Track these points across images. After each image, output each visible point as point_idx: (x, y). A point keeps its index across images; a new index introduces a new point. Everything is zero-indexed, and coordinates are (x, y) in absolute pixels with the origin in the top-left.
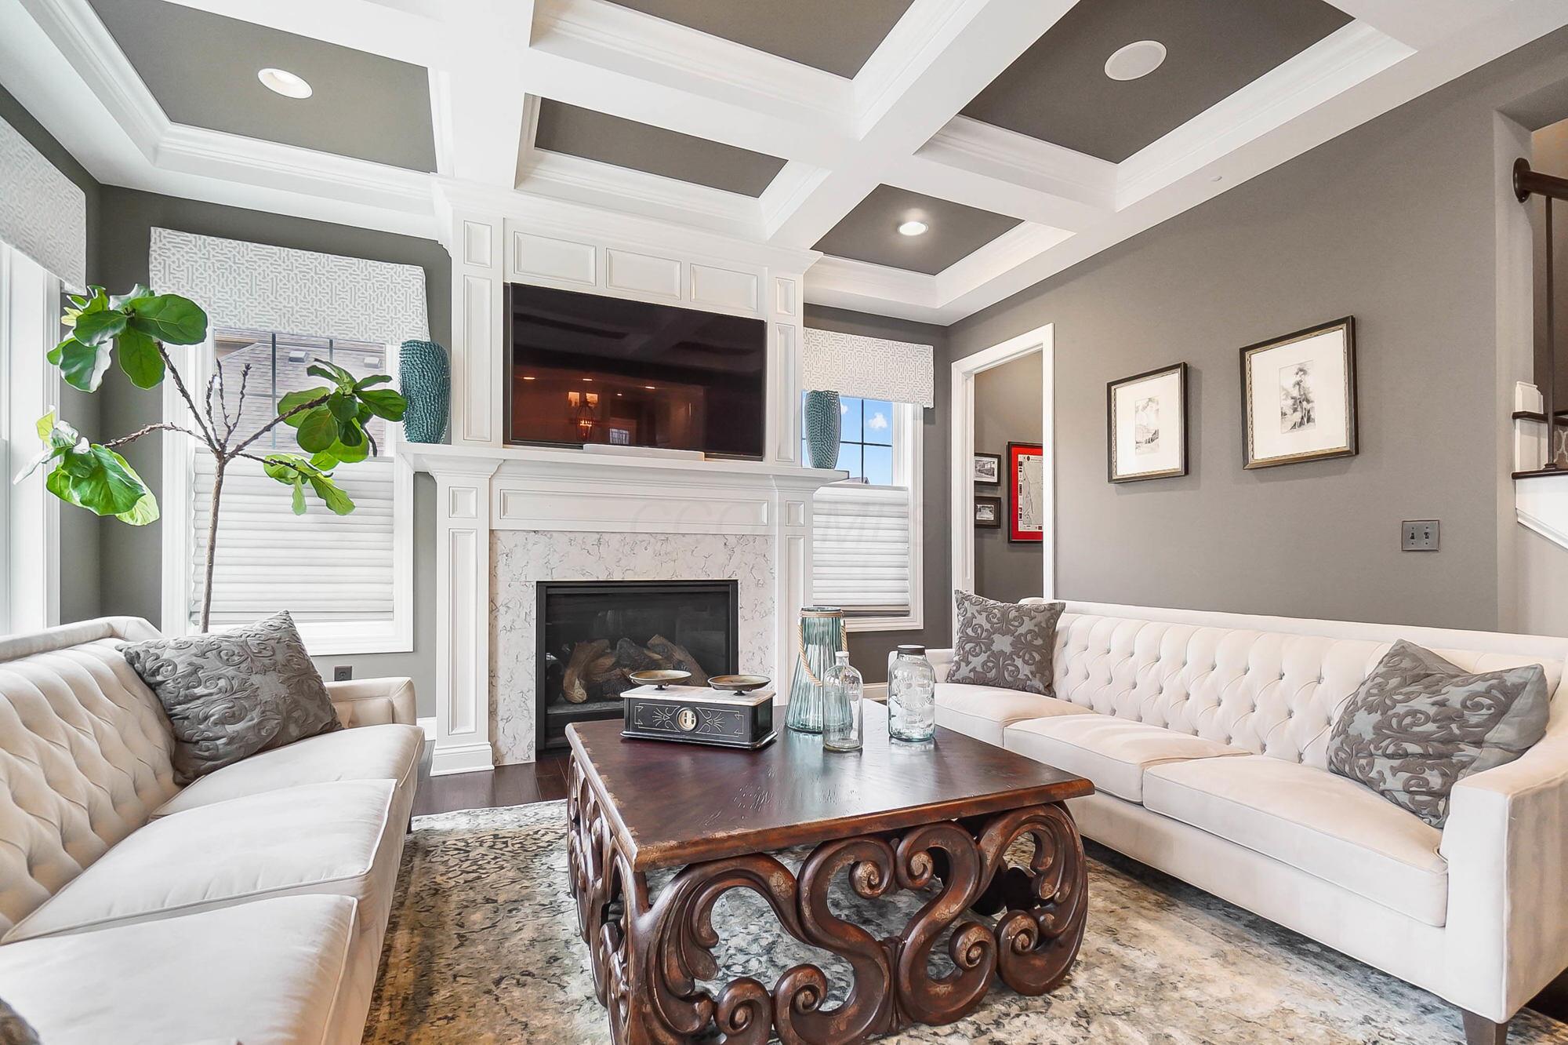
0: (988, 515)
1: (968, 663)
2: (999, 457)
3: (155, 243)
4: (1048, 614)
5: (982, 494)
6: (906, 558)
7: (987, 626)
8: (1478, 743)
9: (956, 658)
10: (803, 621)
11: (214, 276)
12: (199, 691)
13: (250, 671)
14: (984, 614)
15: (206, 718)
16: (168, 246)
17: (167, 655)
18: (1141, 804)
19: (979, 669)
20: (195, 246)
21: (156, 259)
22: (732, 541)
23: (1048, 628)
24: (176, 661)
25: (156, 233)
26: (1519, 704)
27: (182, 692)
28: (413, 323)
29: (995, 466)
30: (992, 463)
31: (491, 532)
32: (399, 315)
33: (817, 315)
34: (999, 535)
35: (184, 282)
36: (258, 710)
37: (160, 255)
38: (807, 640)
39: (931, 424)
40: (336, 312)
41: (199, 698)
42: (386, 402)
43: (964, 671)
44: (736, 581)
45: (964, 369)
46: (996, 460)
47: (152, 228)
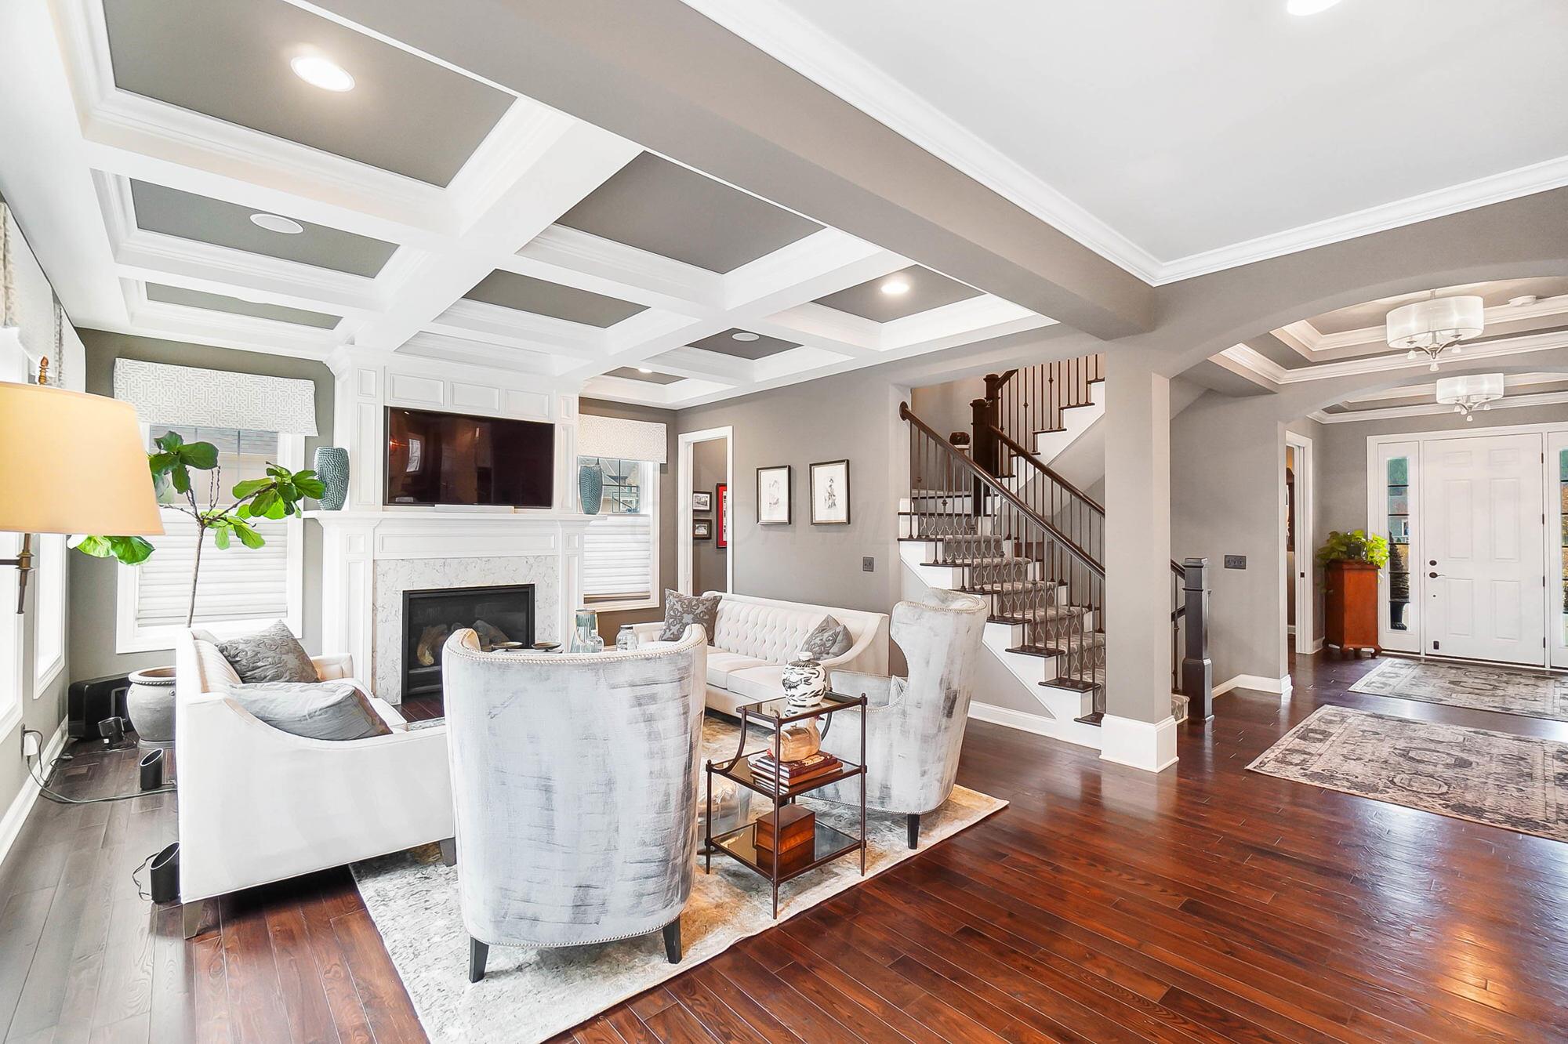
0: (702, 531)
1: (670, 630)
2: (710, 493)
3: (120, 370)
4: (712, 602)
5: (698, 517)
6: (648, 561)
7: (680, 609)
8: (828, 653)
9: (664, 628)
10: (577, 616)
11: (162, 391)
12: (259, 664)
13: (281, 653)
14: (680, 603)
15: (265, 677)
16: (129, 371)
17: (241, 647)
18: (726, 689)
19: (676, 633)
20: (149, 371)
21: (120, 380)
22: (531, 561)
23: (712, 609)
24: (247, 649)
25: (120, 362)
26: (840, 638)
27: (251, 665)
28: (307, 419)
29: (708, 499)
30: (706, 498)
31: (374, 560)
32: (297, 414)
33: (588, 405)
34: (711, 544)
35: (140, 396)
36: (288, 673)
37: (123, 378)
38: (579, 625)
39: (664, 473)
40: (251, 413)
41: (259, 668)
42: (312, 487)
43: (668, 634)
44: (534, 585)
45: (686, 440)
46: (709, 495)
47: (117, 359)
